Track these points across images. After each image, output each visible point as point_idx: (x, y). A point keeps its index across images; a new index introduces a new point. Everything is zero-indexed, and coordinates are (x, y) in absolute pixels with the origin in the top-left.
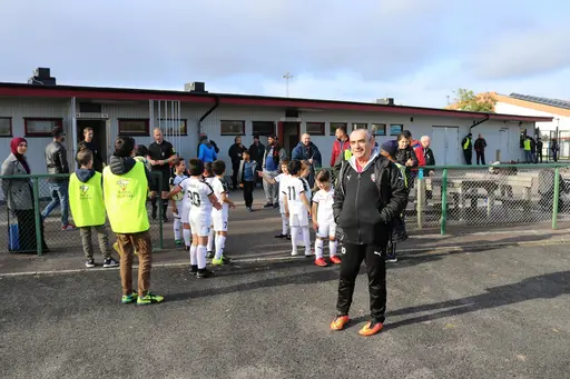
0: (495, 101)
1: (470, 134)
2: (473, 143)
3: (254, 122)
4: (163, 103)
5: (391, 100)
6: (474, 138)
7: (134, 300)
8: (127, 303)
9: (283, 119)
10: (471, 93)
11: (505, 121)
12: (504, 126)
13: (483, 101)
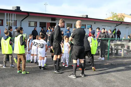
0: (124, 17)
1: (115, 29)
2: (116, 32)
3: (40, 22)
4: (10, 14)
5: (87, 16)
6: (117, 30)
7: (21, 72)
8: (19, 73)
9: (50, 22)
10: (116, 14)
11: (128, 25)
12: (127, 26)
13: (120, 17)
